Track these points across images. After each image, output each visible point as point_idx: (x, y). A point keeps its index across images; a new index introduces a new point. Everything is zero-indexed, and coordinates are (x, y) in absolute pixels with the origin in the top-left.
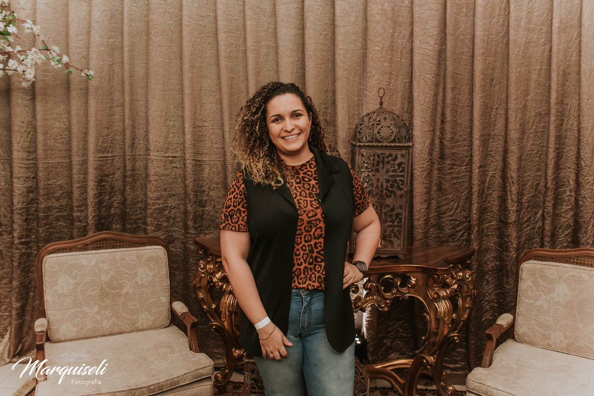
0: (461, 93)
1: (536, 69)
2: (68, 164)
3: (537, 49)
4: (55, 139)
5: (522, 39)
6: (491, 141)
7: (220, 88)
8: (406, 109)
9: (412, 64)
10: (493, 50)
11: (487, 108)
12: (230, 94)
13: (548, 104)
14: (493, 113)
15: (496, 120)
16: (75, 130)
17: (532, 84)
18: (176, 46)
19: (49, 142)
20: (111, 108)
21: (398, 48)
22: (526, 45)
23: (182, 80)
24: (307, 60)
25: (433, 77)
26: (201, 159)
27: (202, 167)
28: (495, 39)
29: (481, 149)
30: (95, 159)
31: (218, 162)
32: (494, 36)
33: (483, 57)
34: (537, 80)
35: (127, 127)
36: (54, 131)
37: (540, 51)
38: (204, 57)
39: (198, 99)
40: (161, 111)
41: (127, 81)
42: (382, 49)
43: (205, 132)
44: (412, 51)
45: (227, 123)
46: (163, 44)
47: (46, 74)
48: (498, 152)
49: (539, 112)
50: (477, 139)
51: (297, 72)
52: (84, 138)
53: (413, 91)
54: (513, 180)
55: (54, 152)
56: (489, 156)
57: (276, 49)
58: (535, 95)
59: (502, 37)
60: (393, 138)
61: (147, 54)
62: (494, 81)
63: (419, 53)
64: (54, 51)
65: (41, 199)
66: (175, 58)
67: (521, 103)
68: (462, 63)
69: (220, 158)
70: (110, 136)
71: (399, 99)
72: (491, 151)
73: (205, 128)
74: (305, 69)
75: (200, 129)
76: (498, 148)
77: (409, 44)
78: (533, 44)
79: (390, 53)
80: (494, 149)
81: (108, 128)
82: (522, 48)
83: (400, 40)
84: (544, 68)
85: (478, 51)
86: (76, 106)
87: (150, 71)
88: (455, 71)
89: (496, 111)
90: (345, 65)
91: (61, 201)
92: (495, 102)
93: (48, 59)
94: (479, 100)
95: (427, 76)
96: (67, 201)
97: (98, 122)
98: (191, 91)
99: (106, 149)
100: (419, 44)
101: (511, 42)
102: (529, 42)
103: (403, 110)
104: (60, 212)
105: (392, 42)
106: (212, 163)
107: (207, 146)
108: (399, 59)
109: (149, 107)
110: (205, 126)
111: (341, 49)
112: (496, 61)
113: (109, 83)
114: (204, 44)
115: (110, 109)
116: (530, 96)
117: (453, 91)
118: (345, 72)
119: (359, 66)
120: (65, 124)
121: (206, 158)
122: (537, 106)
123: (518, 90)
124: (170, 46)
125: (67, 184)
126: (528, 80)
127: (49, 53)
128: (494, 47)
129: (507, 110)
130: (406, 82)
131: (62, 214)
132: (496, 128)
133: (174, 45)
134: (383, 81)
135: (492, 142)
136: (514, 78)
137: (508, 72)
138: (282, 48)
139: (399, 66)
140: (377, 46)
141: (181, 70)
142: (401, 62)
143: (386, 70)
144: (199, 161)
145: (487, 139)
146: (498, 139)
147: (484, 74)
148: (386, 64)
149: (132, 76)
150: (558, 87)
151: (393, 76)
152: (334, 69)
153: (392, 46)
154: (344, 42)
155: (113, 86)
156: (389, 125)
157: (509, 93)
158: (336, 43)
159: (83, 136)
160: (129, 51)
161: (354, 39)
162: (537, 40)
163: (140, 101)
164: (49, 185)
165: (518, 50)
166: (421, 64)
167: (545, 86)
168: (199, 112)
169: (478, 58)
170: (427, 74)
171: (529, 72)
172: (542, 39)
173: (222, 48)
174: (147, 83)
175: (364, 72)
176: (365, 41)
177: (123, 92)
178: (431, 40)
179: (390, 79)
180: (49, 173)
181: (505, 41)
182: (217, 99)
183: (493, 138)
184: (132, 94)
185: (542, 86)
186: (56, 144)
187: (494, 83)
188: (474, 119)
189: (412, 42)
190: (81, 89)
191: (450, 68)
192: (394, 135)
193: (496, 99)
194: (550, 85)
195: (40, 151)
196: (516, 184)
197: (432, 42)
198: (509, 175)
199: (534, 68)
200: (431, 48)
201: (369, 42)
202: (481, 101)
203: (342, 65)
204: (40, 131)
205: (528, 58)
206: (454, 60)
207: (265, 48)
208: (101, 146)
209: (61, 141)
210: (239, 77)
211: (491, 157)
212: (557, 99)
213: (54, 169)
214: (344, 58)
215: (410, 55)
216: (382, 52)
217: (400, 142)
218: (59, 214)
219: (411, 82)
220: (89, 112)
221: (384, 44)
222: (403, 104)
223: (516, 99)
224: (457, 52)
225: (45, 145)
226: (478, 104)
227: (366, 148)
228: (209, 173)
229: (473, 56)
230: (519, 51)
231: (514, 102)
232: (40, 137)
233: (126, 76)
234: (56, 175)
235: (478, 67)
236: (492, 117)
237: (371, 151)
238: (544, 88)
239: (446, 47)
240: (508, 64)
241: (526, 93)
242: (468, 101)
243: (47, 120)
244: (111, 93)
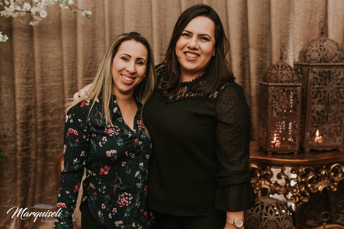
2: (59, 87)
4: (49, 67)
9: (327, 4)
16: (65, 59)
19: (44, 69)
23: (151, 19)
30: (84, 82)
36: (48, 61)
41: (107, 21)
52: (73, 65)
55: (48, 77)
65: (39, 115)
66: (145, 1)
70: (93, 64)
81: (92, 58)
86: (66, 41)
87: (125, 12)
91: (54, 116)
96: (59, 116)
97: (85, 53)
98: (158, 28)
99: (90, 74)
104: (53, 124)
113: (92, 22)
115: (93, 43)
120: (56, 56)
125: (58, 102)
131: (55, 126)
149: (111, 16)
155: (95, 24)
159: (72, 64)
164: (45, 103)
174: (123, 21)
177: (104, 28)
180: (45, 95)
184: (111, 30)
186: (49, 71)
190: (71, 27)
192: (337, 57)
195: (37, 78)
204: (37, 61)
208: (87, 72)
209: (53, 69)
213: (49, 91)
218: (52, 126)
220: (78, 45)
225: (42, 72)
227: (316, 68)
232: (37, 67)
233: (107, 16)
237: (320, 70)
243: (43, 52)
244: (94, 30)
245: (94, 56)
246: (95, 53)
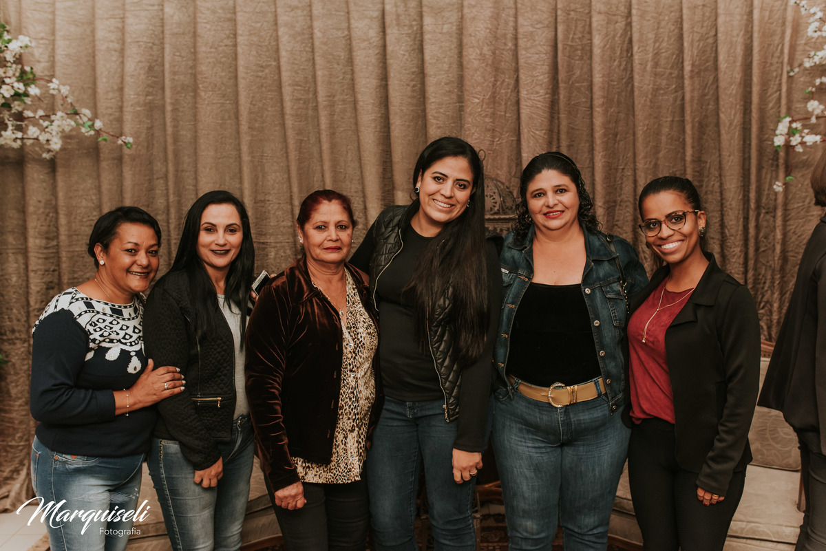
0: (579, 151)
1: (666, 121)
3: (667, 97)
4: (81, 221)
5: (649, 85)
6: (617, 207)
7: (287, 153)
8: (514, 173)
9: (519, 118)
10: (615, 100)
11: (611, 169)
12: (299, 159)
13: (683, 163)
14: (619, 175)
15: (622, 183)
17: (664, 138)
18: (229, 103)
19: (73, 225)
20: (150, 181)
21: (502, 100)
22: (654, 93)
23: (239, 145)
24: (391, 117)
25: (545, 134)
26: (266, 241)
27: (266, 250)
28: (617, 86)
29: (606, 218)
31: (286, 244)
32: (615, 83)
33: (603, 108)
34: (670, 134)
35: (171, 204)
36: (79, 211)
37: (671, 99)
38: (265, 115)
39: (259, 168)
40: (214, 183)
41: (170, 148)
42: (483, 101)
43: (270, 208)
44: (518, 103)
45: (297, 195)
46: (214, 102)
47: (69, 141)
48: (627, 221)
49: (673, 172)
50: (600, 206)
51: (380, 132)
53: (522, 151)
54: (646, 255)
55: (80, 237)
56: (616, 227)
57: (355, 104)
58: (667, 152)
59: (625, 83)
60: (496, 209)
61: (195, 116)
62: (619, 136)
63: (527, 106)
64: (84, 115)
66: (230, 118)
67: (650, 162)
68: (579, 115)
69: (288, 239)
71: (505, 162)
72: (617, 221)
73: (268, 202)
74: (389, 128)
75: (263, 204)
76: (627, 217)
77: (514, 95)
78: (662, 92)
79: (492, 106)
80: (622, 218)
82: (650, 96)
83: (504, 89)
84: (677, 119)
85: (598, 101)
86: (107, 178)
87: (199, 135)
88: (571, 126)
89: (622, 172)
90: (438, 122)
92: (620, 161)
93: (78, 124)
94: (601, 160)
95: (537, 132)
97: (135, 199)
98: (250, 158)
100: (527, 94)
101: (635, 89)
102: (657, 89)
103: (510, 174)
105: (494, 93)
106: (278, 245)
107: (272, 224)
108: (503, 113)
109: (199, 178)
110: (268, 201)
111: (433, 102)
112: (619, 112)
113: (148, 151)
114: (265, 100)
115: (150, 183)
116: (662, 153)
117: (569, 150)
118: (439, 131)
119: (454, 123)
120: (93, 203)
121: (271, 240)
122: (671, 165)
123: (647, 147)
124: (223, 103)
126: (658, 133)
127: (78, 117)
128: (616, 96)
129: (635, 170)
130: (512, 140)
132: (623, 192)
133: (228, 102)
134: (484, 140)
135: (619, 210)
136: (641, 132)
137: (634, 125)
138: (361, 103)
139: (503, 121)
140: (476, 98)
141: (238, 132)
142: (505, 116)
143: (488, 127)
144: (263, 243)
145: (613, 206)
146: (626, 206)
147: (605, 128)
148: (487, 120)
149: (176, 140)
150: (693, 142)
151: (497, 134)
152: (426, 127)
153: (494, 97)
154: (436, 94)
155: (152, 154)
156: (492, 194)
157: (636, 151)
158: (427, 95)
160: (172, 110)
161: (447, 89)
162: (667, 86)
163: (187, 172)
164: (74, 278)
165: (644, 98)
166: (530, 118)
167: (678, 140)
168: (261, 183)
169: (597, 109)
170: (537, 130)
171: (659, 125)
172: (672, 85)
173: (288, 105)
174: (196, 149)
175: (461, 130)
176: (462, 92)
177: (166, 160)
178: (541, 90)
179: (493, 137)
180: (74, 264)
181: (629, 89)
182: (282, 167)
183: (620, 205)
184: (177, 162)
185: (676, 141)
186: (83, 228)
187: (618, 138)
188: (596, 183)
189: (518, 92)
190: (114, 159)
191: (564, 123)
192: (497, 205)
193: (621, 158)
194: (684, 140)
195: (63, 238)
196: (649, 260)
197: (542, 92)
198: (640, 249)
199: (665, 120)
200: (540, 99)
201: (466, 93)
202: (603, 160)
203: (434, 121)
204: (62, 212)
205: (657, 108)
206: (570, 113)
207: (340, 103)
209: (88, 223)
210: (309, 140)
211: (619, 228)
212: (693, 156)
213: (81, 259)
214: (436, 113)
215: (516, 108)
216: (482, 106)
217: (505, 214)
219: (519, 141)
220: (124, 187)
221: (484, 96)
222: (510, 167)
223: (645, 157)
224: (573, 103)
225: (70, 229)
226: (600, 165)
228: (275, 258)
229: (591, 107)
230: (645, 100)
231: (642, 162)
232: (63, 220)
233: (170, 140)
234: (84, 266)
235: (598, 121)
236: (618, 179)
238: (677, 143)
239: (559, 97)
240: (634, 115)
241: (656, 150)
242: (588, 161)
243: (71, 198)
244: (150, 163)
245: (152, 203)
246: (153, 198)
